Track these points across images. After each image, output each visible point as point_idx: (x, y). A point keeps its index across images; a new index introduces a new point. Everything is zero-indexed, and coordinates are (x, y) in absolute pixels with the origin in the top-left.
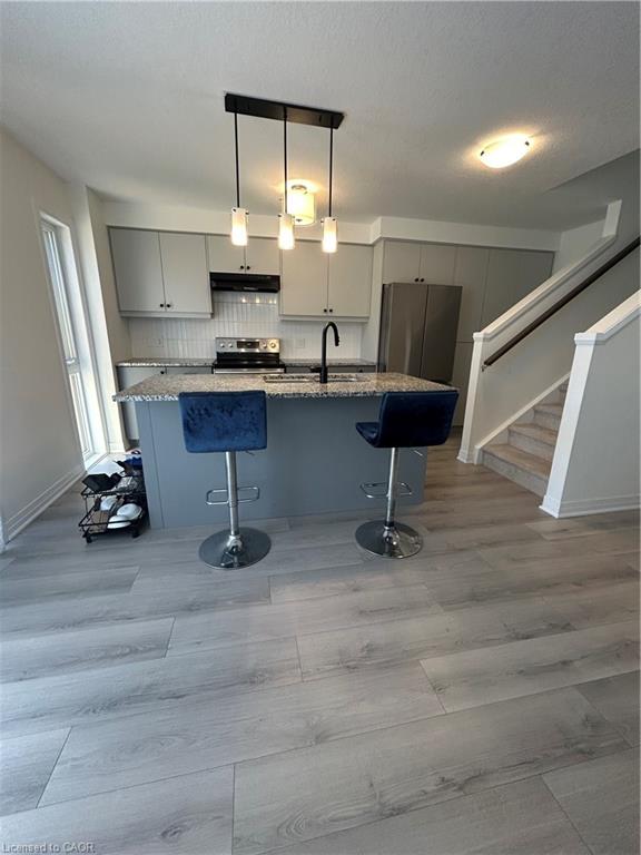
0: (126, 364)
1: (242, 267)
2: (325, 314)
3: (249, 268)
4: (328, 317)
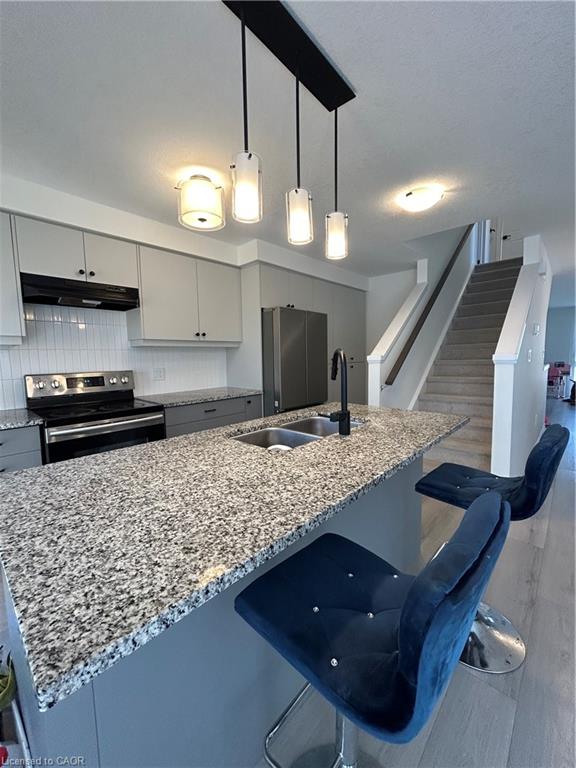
1: (82, 272)
2: (196, 339)
3: (92, 274)
4: (200, 341)
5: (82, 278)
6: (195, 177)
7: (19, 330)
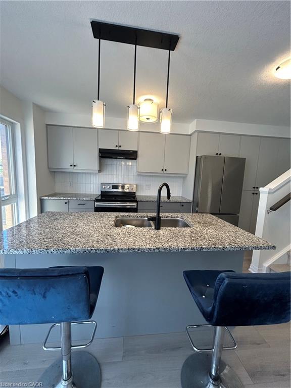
0: (45, 198)
1: (117, 146)
2: (162, 172)
3: (120, 146)
4: (164, 173)
5: (117, 148)
6: (145, 100)
7: (97, 167)
